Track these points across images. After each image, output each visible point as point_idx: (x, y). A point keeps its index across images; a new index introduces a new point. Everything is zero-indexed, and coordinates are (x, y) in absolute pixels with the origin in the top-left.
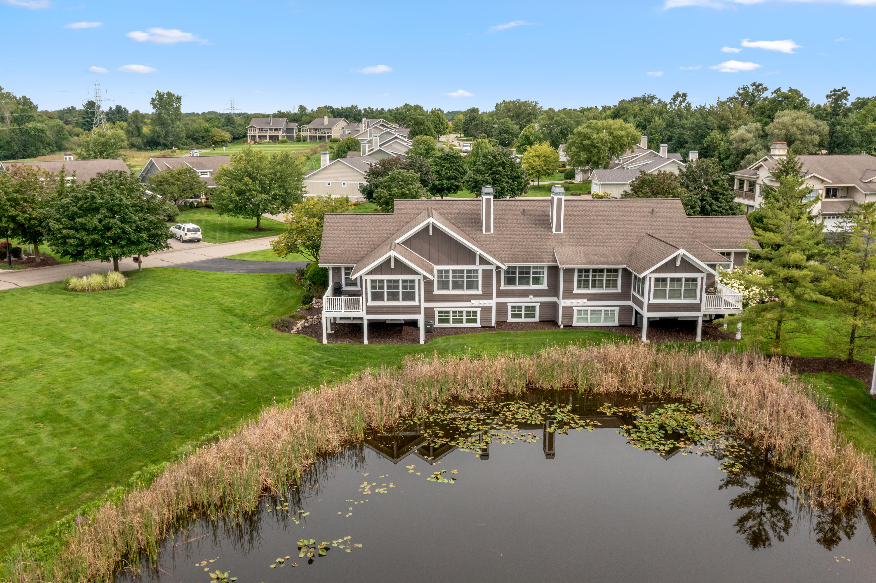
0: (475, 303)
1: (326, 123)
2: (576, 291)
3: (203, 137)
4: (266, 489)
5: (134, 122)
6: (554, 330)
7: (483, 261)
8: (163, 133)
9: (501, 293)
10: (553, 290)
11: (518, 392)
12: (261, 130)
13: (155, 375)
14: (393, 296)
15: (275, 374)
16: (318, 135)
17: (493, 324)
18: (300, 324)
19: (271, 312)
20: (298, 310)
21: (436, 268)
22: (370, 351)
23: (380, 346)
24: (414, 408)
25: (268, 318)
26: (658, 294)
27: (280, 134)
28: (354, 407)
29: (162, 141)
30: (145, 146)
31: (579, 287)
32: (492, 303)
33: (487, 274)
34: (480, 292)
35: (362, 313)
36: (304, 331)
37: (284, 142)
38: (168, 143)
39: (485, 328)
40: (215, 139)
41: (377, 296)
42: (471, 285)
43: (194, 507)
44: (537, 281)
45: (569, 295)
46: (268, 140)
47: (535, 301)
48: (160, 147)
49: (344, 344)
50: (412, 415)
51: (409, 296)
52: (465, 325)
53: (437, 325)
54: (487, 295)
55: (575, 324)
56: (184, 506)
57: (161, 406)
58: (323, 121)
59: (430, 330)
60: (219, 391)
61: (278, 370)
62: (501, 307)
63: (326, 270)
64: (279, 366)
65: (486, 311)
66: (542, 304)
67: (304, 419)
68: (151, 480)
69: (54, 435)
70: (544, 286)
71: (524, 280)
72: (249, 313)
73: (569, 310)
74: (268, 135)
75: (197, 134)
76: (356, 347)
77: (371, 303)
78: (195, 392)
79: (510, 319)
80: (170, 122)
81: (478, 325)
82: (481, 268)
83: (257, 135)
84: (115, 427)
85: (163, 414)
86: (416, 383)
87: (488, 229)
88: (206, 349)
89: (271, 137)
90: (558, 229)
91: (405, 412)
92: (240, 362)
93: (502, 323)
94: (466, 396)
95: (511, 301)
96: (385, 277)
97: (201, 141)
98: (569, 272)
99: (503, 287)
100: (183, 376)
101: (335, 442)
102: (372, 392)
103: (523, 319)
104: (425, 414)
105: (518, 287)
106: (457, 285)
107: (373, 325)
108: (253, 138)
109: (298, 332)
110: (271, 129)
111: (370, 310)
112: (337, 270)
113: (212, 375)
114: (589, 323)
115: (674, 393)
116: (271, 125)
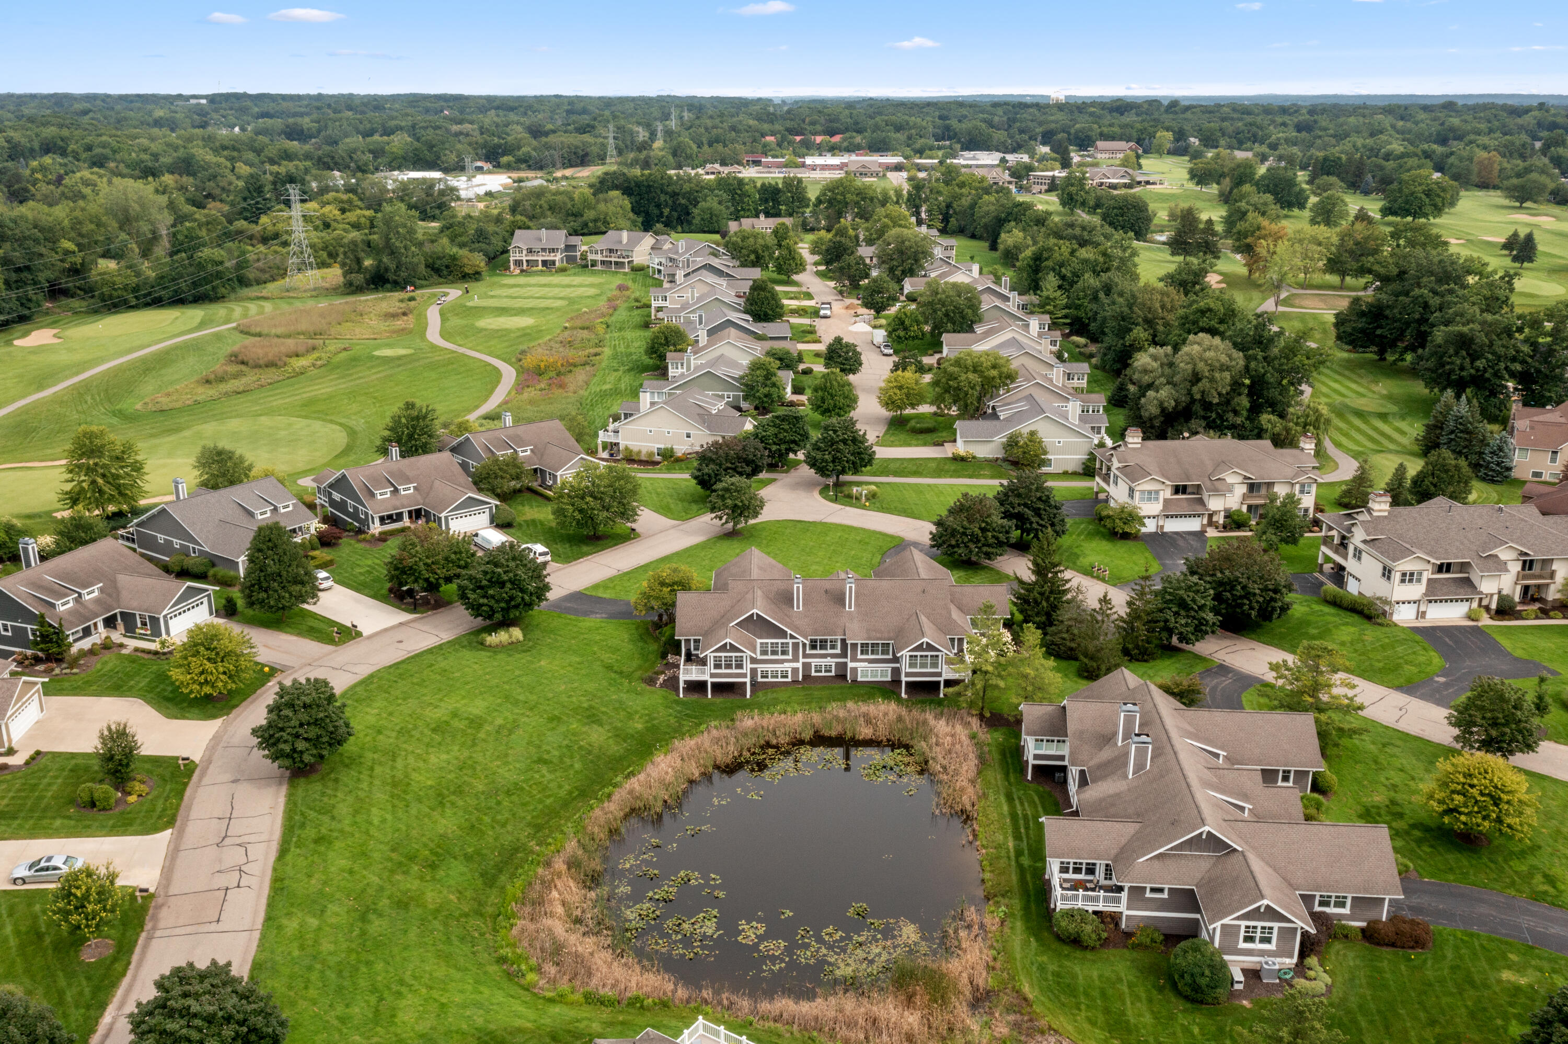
0: (786, 665)
1: (625, 240)
2: (859, 657)
3: (447, 267)
4: (665, 802)
5: (353, 251)
6: (843, 684)
7: (792, 637)
8: (393, 266)
9: (805, 656)
10: (844, 654)
11: (807, 738)
12: (530, 251)
13: (584, 729)
14: (729, 666)
15: (654, 725)
16: (613, 259)
17: (800, 678)
18: (662, 678)
19: (640, 667)
20: (659, 667)
21: (759, 641)
22: (713, 704)
23: (719, 700)
24: (742, 750)
25: (638, 674)
26: (911, 666)
27: (558, 257)
28: (706, 752)
29: (391, 276)
30: (368, 284)
31: (862, 653)
32: (799, 665)
33: (796, 646)
34: (790, 657)
35: (706, 677)
36: (665, 684)
37: (563, 270)
38: (400, 280)
39: (795, 682)
40: (466, 270)
41: (717, 666)
42: (784, 653)
43: (633, 810)
44: (833, 647)
45: (854, 659)
46: (540, 267)
47: (832, 662)
48: (388, 286)
49: (694, 697)
50: (741, 755)
51: (740, 666)
52: (780, 680)
53: (760, 679)
54: (795, 659)
55: (859, 679)
56: (627, 810)
57: (596, 751)
58: (621, 236)
59: (754, 684)
60: (625, 741)
61: (655, 722)
62: (806, 666)
63: (680, 641)
64: (655, 719)
65: (795, 671)
66: (837, 664)
67: (679, 761)
68: (609, 796)
69: (550, 772)
70: (838, 651)
71: (823, 647)
72: (625, 669)
73: (854, 670)
74: (540, 259)
75: (439, 262)
76: (704, 700)
77: (713, 671)
78: (611, 741)
79: (813, 674)
80: (403, 251)
81: (789, 679)
82: (790, 641)
83: (524, 259)
84: (578, 766)
85: (598, 757)
86: (745, 735)
87: (798, 607)
88: (606, 706)
89: (545, 263)
90: (850, 607)
91: (736, 754)
92: (630, 716)
93: (807, 677)
94: (774, 742)
95: (814, 662)
96: (723, 654)
97: (445, 273)
98: (854, 646)
99: (808, 652)
100: (600, 729)
101: (697, 774)
102: (717, 741)
103: (823, 674)
104: (748, 755)
105: (818, 652)
106: (774, 653)
107: (715, 685)
108: (518, 263)
109: (661, 686)
110: (544, 250)
111: (712, 675)
112: (688, 641)
113: (616, 728)
114: (869, 679)
115: (905, 740)
116: (545, 244)
